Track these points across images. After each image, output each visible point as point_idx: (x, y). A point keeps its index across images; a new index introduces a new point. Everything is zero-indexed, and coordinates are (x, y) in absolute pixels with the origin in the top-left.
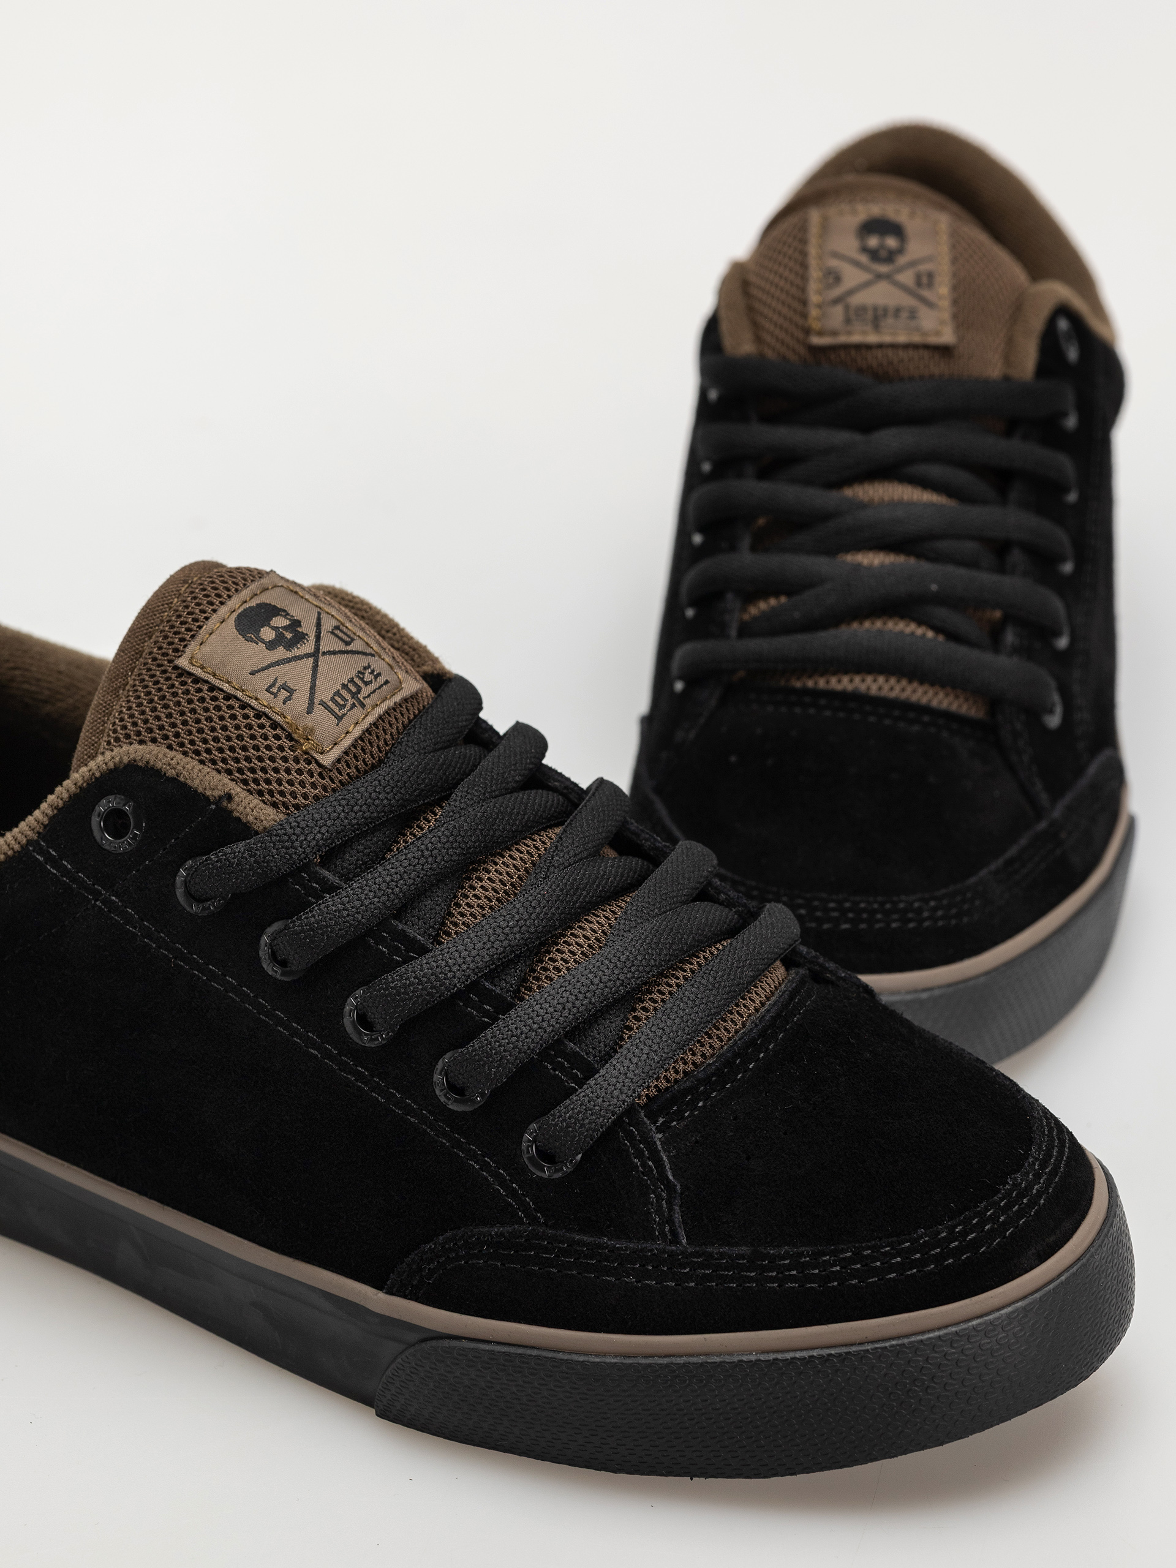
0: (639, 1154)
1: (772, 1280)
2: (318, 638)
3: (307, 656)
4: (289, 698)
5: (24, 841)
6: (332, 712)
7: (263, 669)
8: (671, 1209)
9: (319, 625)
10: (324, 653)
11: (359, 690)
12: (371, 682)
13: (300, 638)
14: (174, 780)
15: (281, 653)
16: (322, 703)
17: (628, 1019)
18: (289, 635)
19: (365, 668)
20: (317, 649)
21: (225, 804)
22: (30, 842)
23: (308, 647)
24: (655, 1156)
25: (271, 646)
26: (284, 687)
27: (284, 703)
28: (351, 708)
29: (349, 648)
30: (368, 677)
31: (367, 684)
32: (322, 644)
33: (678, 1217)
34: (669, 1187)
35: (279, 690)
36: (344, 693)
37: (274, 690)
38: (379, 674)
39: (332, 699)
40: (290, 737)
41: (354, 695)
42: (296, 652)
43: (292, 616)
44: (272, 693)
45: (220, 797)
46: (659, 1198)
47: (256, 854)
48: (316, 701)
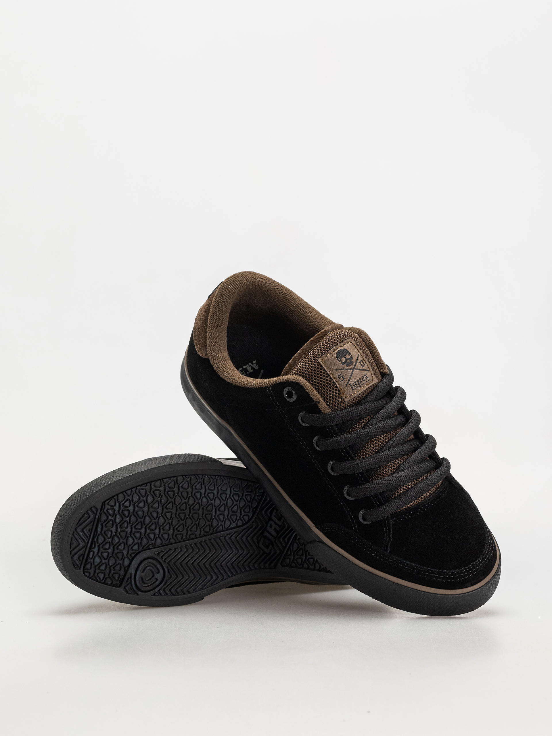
0: (386, 527)
1: (406, 569)
2: (356, 363)
3: (351, 369)
4: (342, 381)
5: (266, 386)
6: (352, 387)
7: (339, 370)
8: (388, 543)
9: (357, 360)
10: (356, 370)
11: (361, 382)
12: (365, 380)
13: (351, 363)
14: (307, 393)
15: (345, 366)
16: (350, 385)
17: (396, 491)
18: (349, 361)
19: (365, 375)
20: (354, 368)
21: (317, 403)
22: (267, 386)
23: (352, 367)
24: (389, 529)
25: (343, 364)
26: (342, 377)
27: (341, 381)
28: (357, 387)
29: (363, 368)
30: (365, 378)
31: (363, 380)
32: (356, 366)
33: (389, 546)
34: (390, 538)
35: (341, 377)
36: (357, 383)
37: (340, 377)
38: (368, 378)
39: (353, 384)
40: (339, 391)
41: (359, 384)
42: (349, 367)
43: (351, 355)
44: (339, 377)
45: (317, 402)
46: (386, 539)
47: (320, 420)
48: (349, 383)
